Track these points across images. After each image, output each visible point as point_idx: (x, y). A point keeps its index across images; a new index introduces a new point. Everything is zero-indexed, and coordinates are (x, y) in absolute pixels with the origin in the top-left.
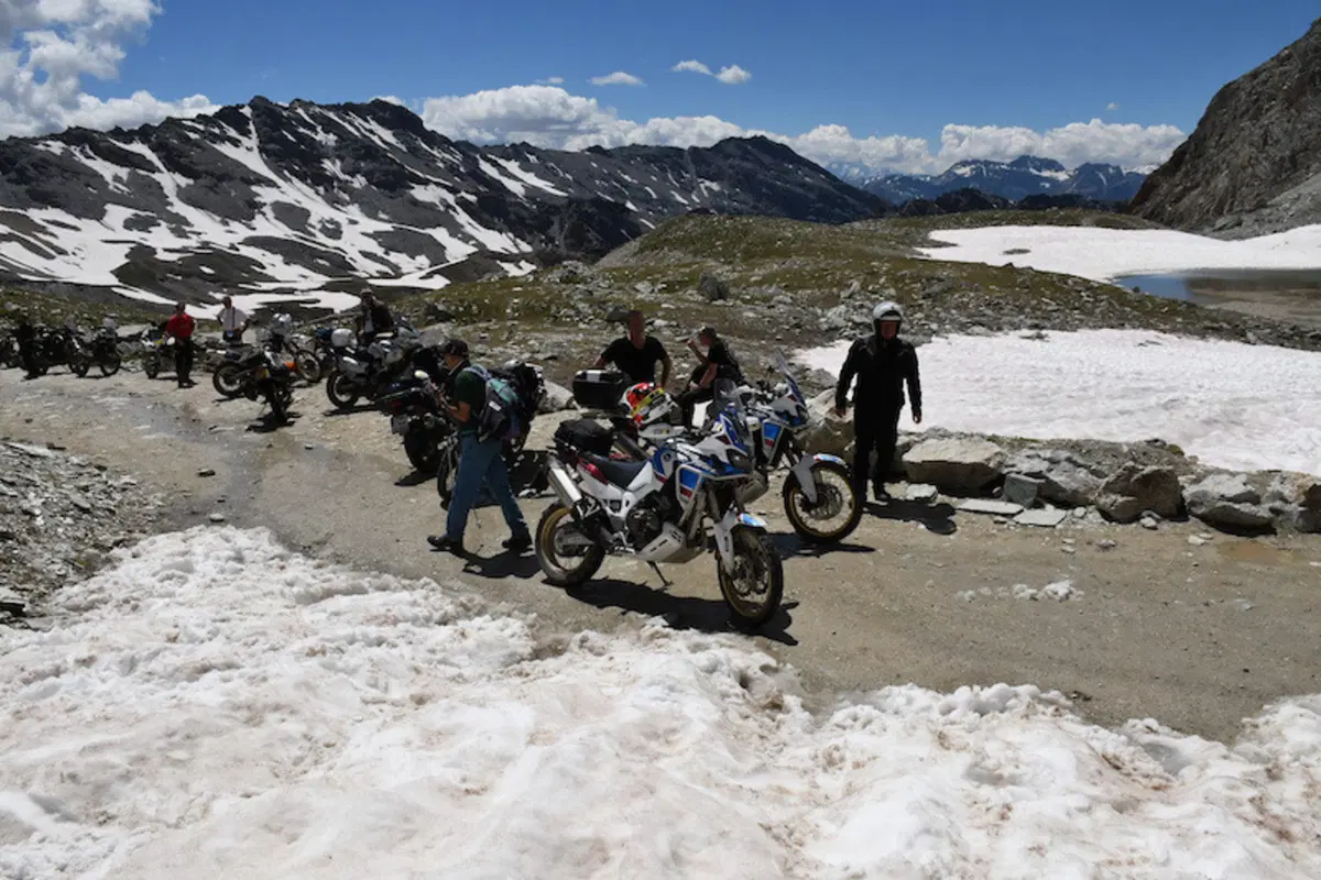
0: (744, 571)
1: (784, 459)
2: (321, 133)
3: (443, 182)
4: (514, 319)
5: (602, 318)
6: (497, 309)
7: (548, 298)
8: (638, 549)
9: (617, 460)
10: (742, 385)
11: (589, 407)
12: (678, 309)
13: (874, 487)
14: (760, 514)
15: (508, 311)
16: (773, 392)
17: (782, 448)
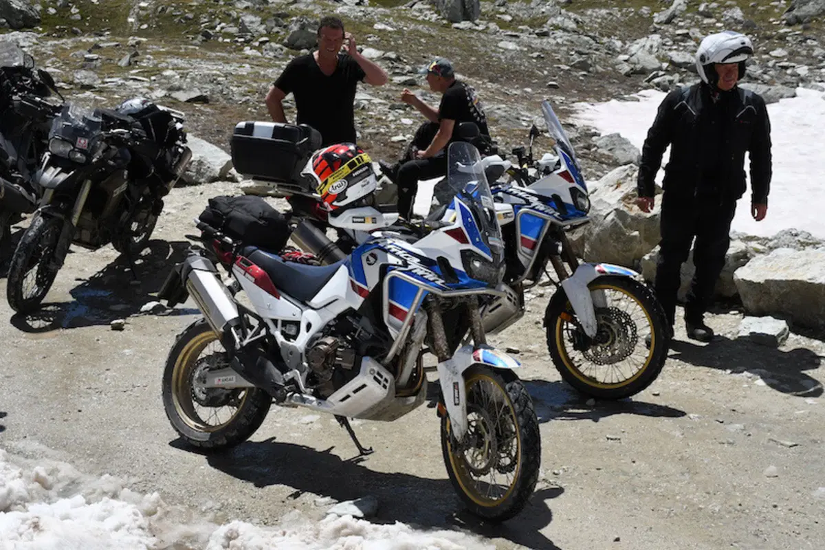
0: (481, 436)
1: (550, 267)
4: (140, 33)
5: (280, 41)
6: (113, 15)
8: (321, 396)
9: (295, 260)
10: (489, 154)
11: (254, 179)
12: (400, 32)
13: (687, 318)
14: (509, 351)
15: (131, 20)
16: (538, 167)
17: (546, 252)
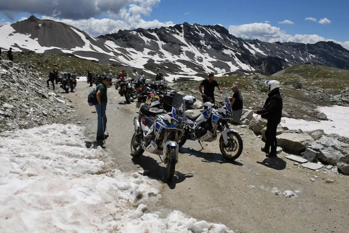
2: (201, 33)
3: (232, 49)
5: (260, 90)
7: (245, 83)
